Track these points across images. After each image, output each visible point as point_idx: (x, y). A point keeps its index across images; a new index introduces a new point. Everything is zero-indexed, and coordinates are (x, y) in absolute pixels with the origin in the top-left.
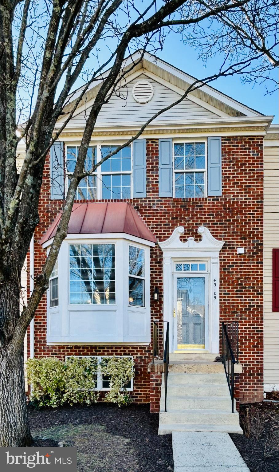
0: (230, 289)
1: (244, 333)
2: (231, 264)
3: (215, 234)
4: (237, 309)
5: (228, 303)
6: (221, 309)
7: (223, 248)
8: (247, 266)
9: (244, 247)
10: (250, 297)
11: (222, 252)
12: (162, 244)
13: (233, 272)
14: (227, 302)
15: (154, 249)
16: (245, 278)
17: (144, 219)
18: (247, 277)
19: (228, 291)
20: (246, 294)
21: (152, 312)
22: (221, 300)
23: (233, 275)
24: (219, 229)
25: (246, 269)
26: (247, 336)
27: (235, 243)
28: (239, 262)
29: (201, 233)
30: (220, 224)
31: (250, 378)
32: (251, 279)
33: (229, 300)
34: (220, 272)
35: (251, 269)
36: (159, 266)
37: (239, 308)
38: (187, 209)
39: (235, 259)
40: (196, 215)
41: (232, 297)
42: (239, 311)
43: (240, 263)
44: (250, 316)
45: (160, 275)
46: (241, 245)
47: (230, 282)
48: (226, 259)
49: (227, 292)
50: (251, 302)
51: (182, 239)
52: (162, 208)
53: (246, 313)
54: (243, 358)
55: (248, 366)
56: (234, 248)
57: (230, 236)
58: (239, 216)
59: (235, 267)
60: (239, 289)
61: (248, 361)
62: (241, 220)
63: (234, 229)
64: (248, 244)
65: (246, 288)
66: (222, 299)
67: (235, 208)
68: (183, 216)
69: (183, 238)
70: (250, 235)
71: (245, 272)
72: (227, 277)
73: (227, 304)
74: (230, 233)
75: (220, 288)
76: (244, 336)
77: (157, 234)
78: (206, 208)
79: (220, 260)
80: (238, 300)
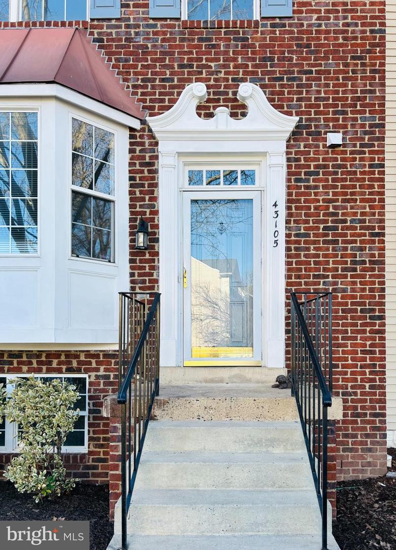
0: (311, 224)
1: (340, 322)
2: (312, 169)
3: (278, 102)
4: (325, 270)
5: (305, 256)
6: (289, 270)
7: (294, 133)
8: (349, 173)
9: (341, 131)
10: (355, 242)
11: (292, 142)
12: (155, 123)
13: (316, 187)
14: (302, 253)
15: (138, 134)
16: (344, 201)
17: (114, 67)
18: (349, 197)
19: (305, 229)
20: (345, 235)
21: (132, 275)
22: (288, 249)
23: (316, 194)
24: (286, 91)
25: (345, 180)
26: (349, 329)
27: (322, 122)
28: (331, 164)
29: (244, 98)
30: (288, 79)
31: (356, 422)
32: (358, 203)
33: (308, 249)
34: (289, 187)
35: (358, 180)
36: (150, 171)
37: (331, 266)
38: (214, 46)
39: (321, 157)
40: (235, 60)
41: (314, 242)
42: (330, 274)
43: (333, 166)
44: (354, 283)
45: (152, 192)
46: (334, 127)
47: (309, 208)
48: (302, 158)
49: (302, 231)
50: (358, 253)
51: (203, 112)
52: (157, 41)
53: (346, 277)
54: (340, 377)
55: (351, 395)
56: (319, 133)
57: (310, 106)
58: (331, 61)
59: (321, 176)
60: (330, 224)
61: (350, 384)
62: (335, 72)
63: (319, 92)
64: (352, 125)
65: (345, 221)
66: (293, 246)
67: (322, 45)
68: (204, 62)
69: (205, 110)
70: (355, 106)
71: (343, 187)
72: (303, 199)
73: (303, 259)
74: (309, 99)
75: (288, 222)
76: (340, 328)
77: (144, 101)
78: (257, 44)
79: (288, 160)
80: (328, 249)
